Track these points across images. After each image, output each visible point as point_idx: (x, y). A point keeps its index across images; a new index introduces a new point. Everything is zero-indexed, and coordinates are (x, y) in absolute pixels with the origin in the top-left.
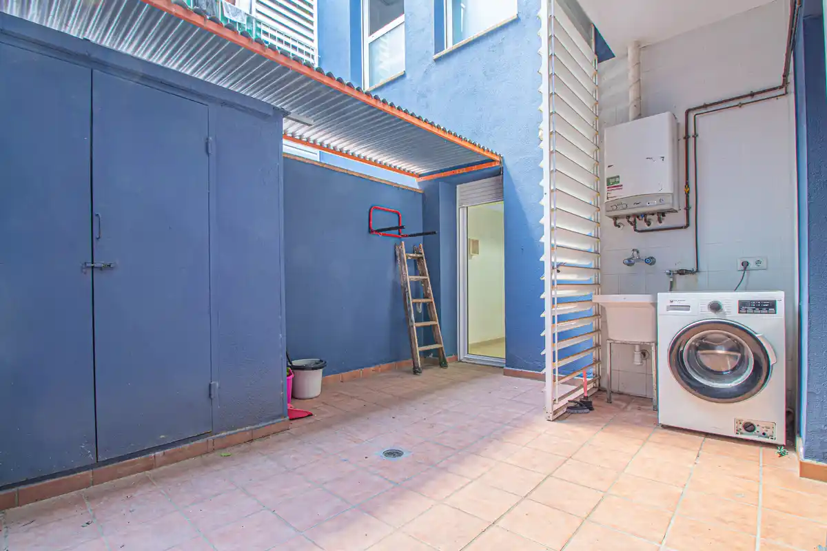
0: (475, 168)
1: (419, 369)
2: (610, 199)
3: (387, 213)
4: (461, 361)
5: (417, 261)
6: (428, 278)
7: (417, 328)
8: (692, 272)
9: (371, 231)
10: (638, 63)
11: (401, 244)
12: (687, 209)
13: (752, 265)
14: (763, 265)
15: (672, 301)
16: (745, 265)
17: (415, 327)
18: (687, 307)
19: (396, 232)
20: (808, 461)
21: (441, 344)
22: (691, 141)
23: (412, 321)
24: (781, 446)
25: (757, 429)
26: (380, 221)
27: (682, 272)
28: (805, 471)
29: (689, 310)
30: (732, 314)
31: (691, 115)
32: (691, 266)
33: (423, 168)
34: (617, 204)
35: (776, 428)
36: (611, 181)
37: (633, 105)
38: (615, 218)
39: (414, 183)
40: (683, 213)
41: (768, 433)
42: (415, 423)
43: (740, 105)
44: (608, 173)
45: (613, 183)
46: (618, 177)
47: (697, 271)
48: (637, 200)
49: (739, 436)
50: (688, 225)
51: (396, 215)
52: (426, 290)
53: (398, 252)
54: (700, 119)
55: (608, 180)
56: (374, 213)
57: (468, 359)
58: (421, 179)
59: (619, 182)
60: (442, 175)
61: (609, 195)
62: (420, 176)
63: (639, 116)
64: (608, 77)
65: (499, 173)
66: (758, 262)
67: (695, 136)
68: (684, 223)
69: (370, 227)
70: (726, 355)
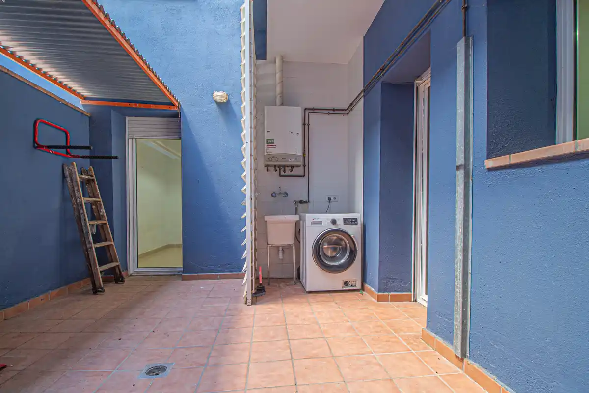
0: (153, 106)
1: (102, 288)
2: (268, 153)
3: (54, 129)
4: (131, 275)
5: (86, 183)
6: (100, 200)
7: (96, 248)
8: (305, 202)
9: (37, 146)
10: (282, 70)
11: (72, 164)
12: (304, 166)
13: (332, 199)
14: (336, 200)
15: (313, 219)
16: (330, 199)
17: (94, 248)
18: (320, 223)
19: (63, 151)
20: (380, 293)
21: (117, 262)
22: (306, 126)
23: (90, 242)
24: (360, 289)
25: (350, 284)
26: (47, 136)
27: (301, 202)
28: (379, 299)
29: (321, 224)
30: (341, 226)
31: (307, 112)
32: (305, 199)
33: (90, 91)
34: (274, 157)
35: (357, 282)
36: (269, 141)
37: (279, 96)
38: (267, 166)
39: (79, 104)
40: (302, 167)
41: (354, 285)
42: (147, 338)
43: (329, 114)
44: (267, 136)
45: (270, 143)
46: (273, 140)
47: (309, 202)
48: (285, 156)
49: (344, 289)
50: (304, 176)
51: (64, 134)
52: (99, 212)
53: (67, 173)
54: (312, 116)
55: (267, 140)
56: (40, 127)
57: (138, 272)
58: (87, 102)
59: (273, 143)
60: (116, 104)
61: (268, 151)
62: (85, 98)
63: (282, 104)
64: (261, 72)
65: (177, 116)
66: (335, 198)
67: (309, 125)
68: (303, 175)
69: (35, 141)
70: (328, 248)
